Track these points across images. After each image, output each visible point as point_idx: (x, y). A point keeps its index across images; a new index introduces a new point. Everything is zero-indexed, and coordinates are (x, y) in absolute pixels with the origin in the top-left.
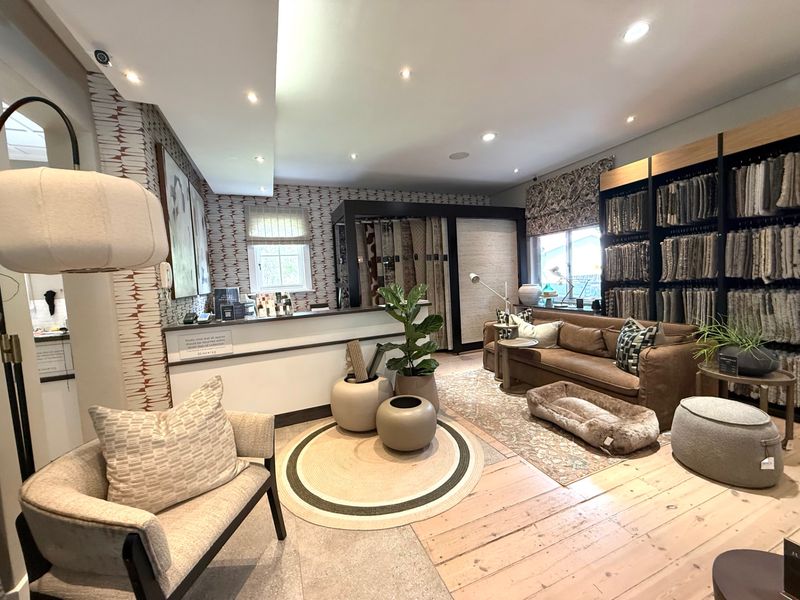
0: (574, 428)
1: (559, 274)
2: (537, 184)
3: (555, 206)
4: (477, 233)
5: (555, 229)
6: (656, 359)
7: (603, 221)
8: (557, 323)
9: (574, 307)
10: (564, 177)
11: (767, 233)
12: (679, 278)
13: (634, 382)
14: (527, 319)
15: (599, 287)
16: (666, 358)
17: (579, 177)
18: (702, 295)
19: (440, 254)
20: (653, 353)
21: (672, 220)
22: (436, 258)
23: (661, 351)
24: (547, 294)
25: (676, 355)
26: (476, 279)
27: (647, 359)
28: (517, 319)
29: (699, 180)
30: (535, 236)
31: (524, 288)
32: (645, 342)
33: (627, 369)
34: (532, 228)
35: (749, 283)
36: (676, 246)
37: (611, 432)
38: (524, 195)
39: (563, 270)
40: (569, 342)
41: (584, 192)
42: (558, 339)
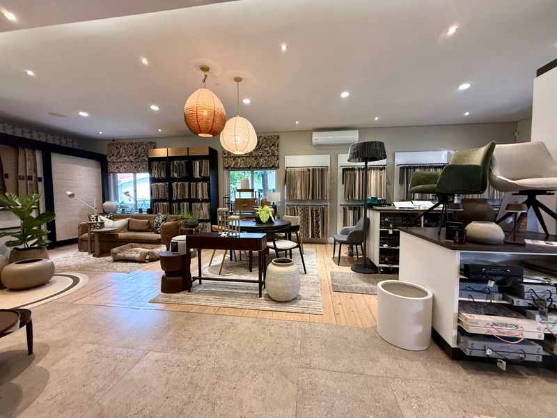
0: (134, 257)
1: (129, 195)
2: (114, 143)
3: (126, 158)
4: (69, 165)
5: (126, 171)
6: (166, 226)
7: (150, 171)
8: (128, 219)
9: (138, 212)
10: (131, 144)
11: (200, 183)
12: (179, 198)
13: (159, 236)
14: (110, 218)
15: (149, 202)
16: (169, 226)
17: (140, 146)
18: (186, 204)
19: (34, 176)
20: (165, 224)
21: (176, 175)
22: (30, 178)
23: (168, 223)
24: (122, 207)
25: (173, 224)
26: (72, 195)
27: (163, 226)
28: (104, 218)
29: (183, 162)
30: (114, 173)
31: (106, 203)
32: (163, 221)
33: (157, 233)
34: (111, 168)
35: (197, 200)
36: (177, 185)
37: (148, 253)
38: (106, 147)
39: (132, 193)
40: (134, 227)
41: (142, 155)
42: (128, 227)
